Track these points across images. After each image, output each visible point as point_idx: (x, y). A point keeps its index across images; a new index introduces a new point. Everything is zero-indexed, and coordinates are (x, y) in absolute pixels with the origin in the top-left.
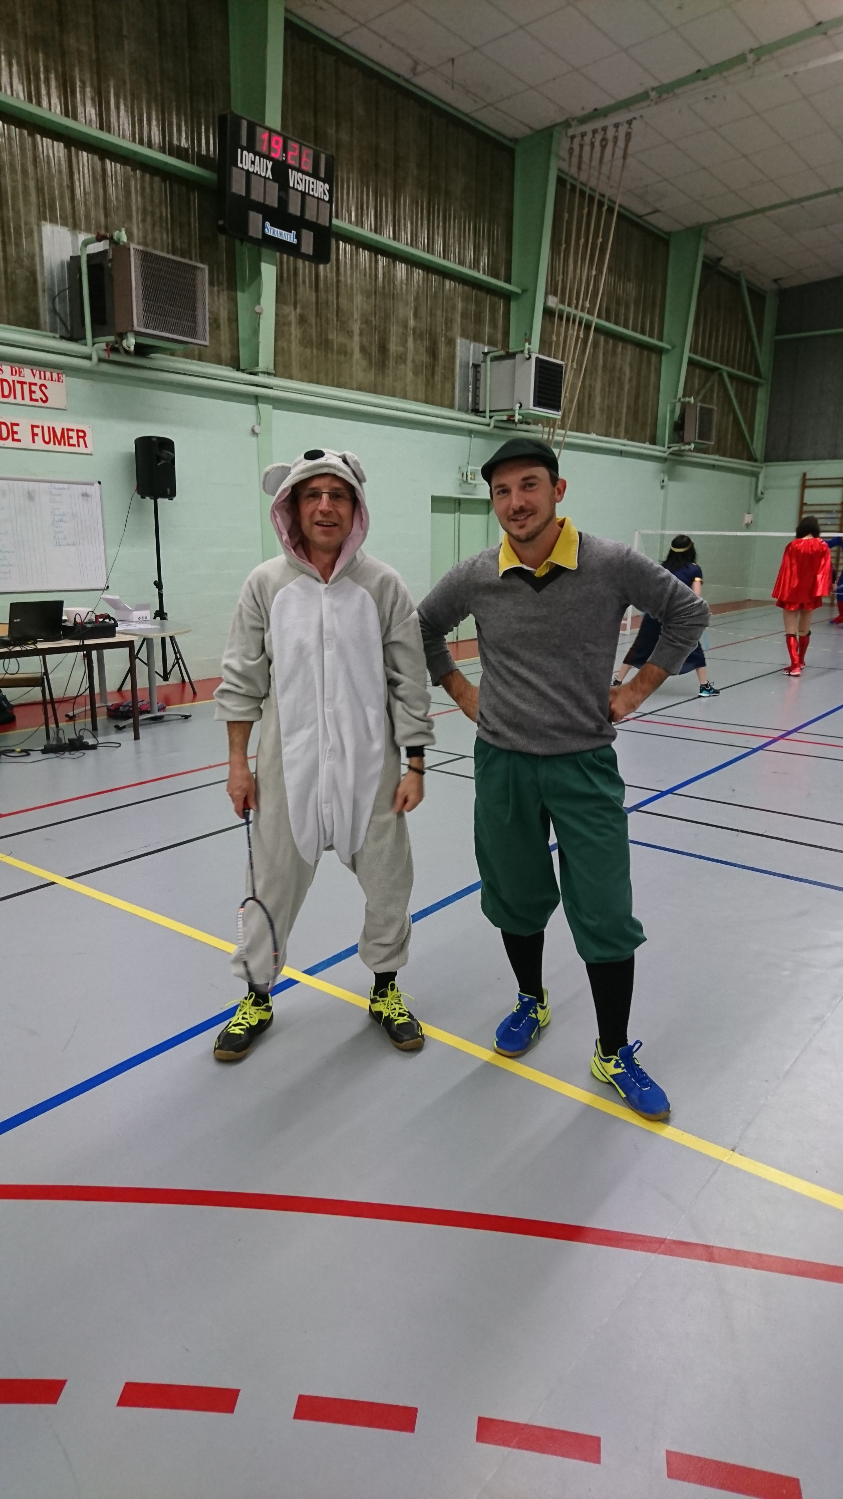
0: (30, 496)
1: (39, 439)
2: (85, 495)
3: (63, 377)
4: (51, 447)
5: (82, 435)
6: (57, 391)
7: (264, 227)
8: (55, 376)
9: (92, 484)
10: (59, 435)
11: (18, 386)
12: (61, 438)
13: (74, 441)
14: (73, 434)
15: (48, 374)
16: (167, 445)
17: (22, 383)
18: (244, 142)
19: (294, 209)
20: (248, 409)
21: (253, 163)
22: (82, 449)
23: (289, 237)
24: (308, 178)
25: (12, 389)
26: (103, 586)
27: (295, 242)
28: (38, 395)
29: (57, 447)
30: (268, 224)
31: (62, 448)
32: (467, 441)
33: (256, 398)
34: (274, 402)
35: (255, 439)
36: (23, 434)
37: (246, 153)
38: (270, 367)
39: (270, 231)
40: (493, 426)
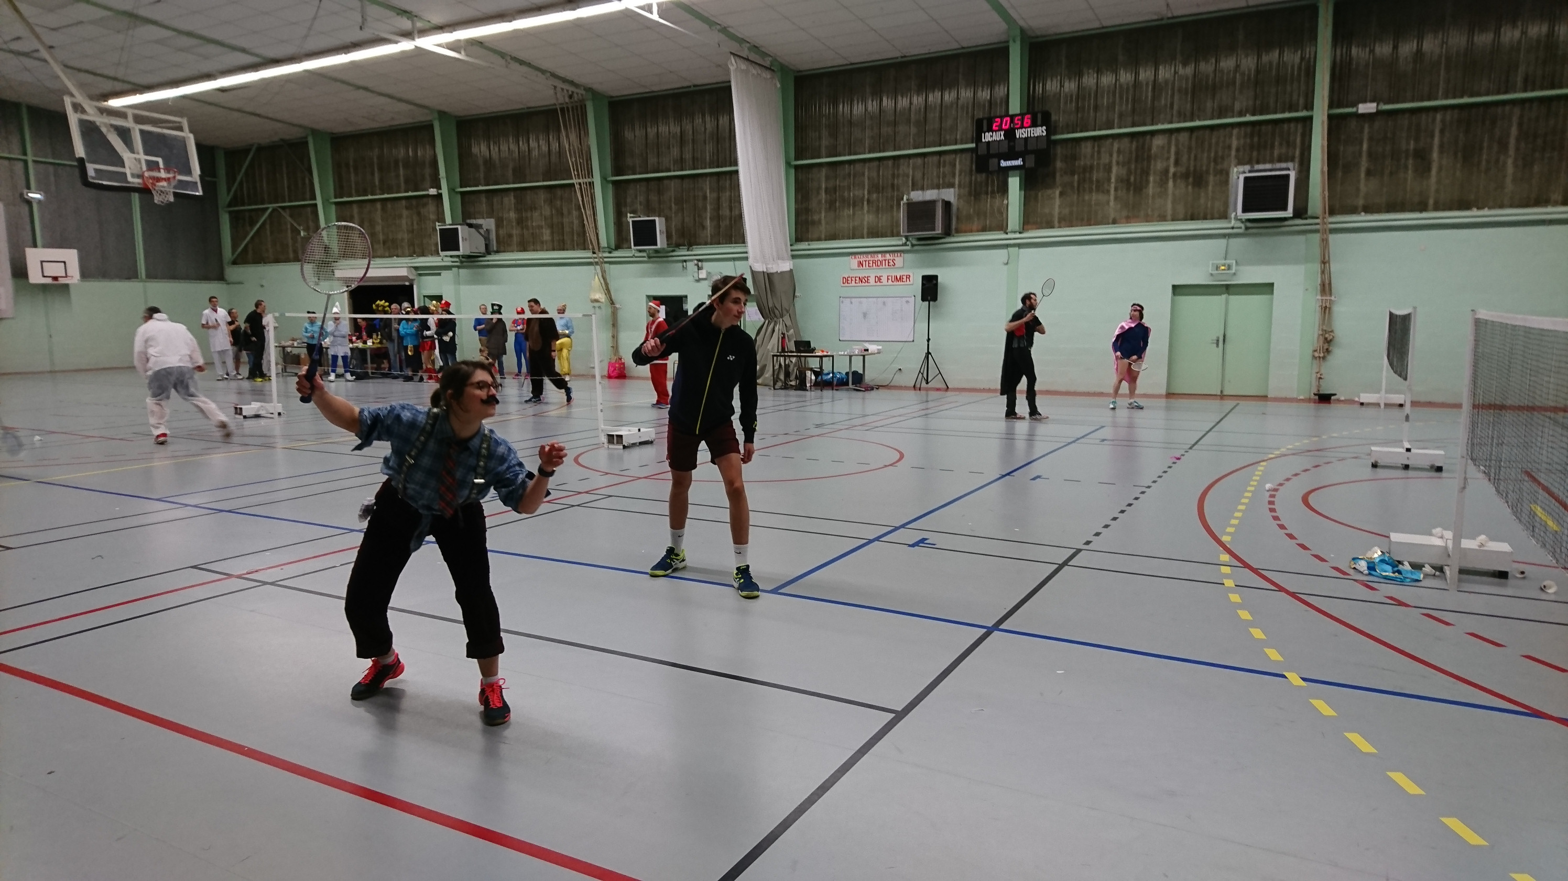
0: (884, 303)
1: (890, 281)
2: (907, 302)
3: (902, 255)
4: (895, 283)
5: (908, 277)
6: (899, 260)
7: (999, 163)
8: (899, 254)
9: (911, 297)
10: (898, 278)
11: (884, 262)
12: (900, 279)
13: (905, 280)
14: (905, 277)
15: (896, 255)
16: (935, 278)
17: (885, 260)
18: (985, 128)
19: (1019, 147)
20: (1004, 252)
21: (992, 136)
22: (908, 283)
23: (1019, 162)
24: (1029, 129)
25: (881, 263)
26: (912, 340)
27: (1022, 163)
28: (892, 263)
29: (897, 283)
30: (1002, 161)
31: (899, 283)
32: (1222, 242)
33: (1007, 246)
34: (1020, 246)
35: (1006, 267)
36: (884, 279)
37: (987, 134)
38: (1017, 228)
39: (1004, 164)
40: (1247, 228)
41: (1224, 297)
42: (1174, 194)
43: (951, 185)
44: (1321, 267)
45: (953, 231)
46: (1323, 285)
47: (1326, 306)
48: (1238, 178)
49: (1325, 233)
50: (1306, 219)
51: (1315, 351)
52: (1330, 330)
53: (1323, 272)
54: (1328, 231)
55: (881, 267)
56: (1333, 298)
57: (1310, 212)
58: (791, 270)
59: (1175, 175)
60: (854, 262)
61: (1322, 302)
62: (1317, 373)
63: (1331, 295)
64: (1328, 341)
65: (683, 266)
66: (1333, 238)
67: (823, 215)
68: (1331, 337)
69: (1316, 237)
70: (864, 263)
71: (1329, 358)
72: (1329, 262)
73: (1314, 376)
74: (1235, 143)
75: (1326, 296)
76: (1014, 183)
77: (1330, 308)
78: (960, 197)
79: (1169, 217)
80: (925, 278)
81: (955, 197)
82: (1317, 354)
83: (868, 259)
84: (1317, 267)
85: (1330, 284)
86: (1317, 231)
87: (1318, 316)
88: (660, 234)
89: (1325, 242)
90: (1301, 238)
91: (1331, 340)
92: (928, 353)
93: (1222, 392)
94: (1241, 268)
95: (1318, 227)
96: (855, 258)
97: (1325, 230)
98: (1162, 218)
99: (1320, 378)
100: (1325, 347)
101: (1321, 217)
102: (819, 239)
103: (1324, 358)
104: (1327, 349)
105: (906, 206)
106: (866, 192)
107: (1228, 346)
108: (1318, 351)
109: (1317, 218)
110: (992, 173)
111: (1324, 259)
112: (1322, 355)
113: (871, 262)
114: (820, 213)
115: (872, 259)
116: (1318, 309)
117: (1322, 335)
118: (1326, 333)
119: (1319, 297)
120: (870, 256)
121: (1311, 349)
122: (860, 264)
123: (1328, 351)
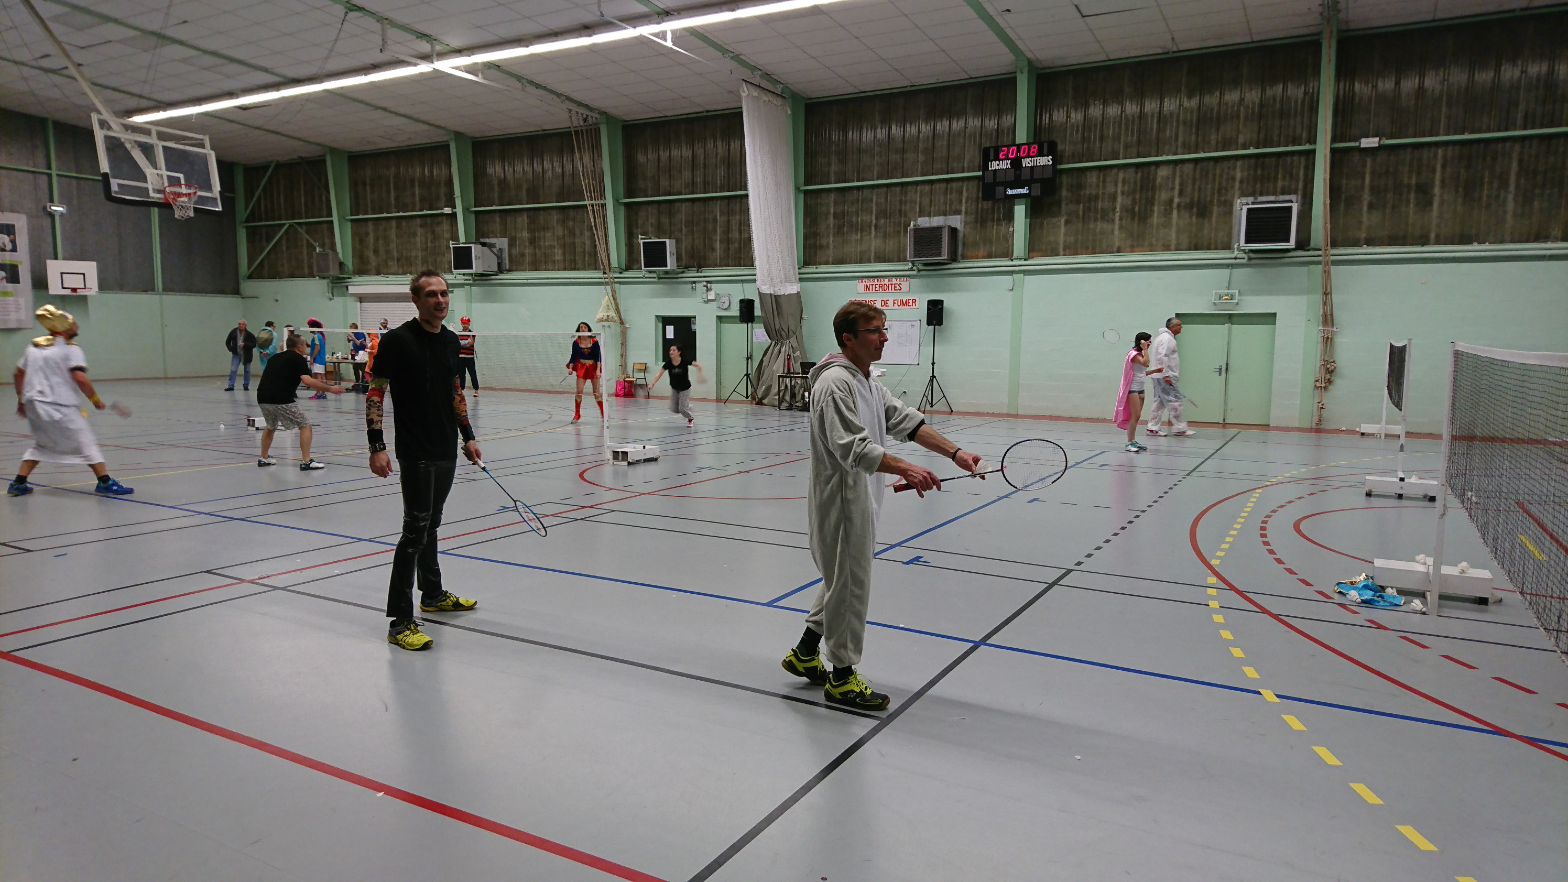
1: (896, 305)
2: (913, 326)
3: (909, 280)
4: (901, 307)
5: (914, 301)
6: (905, 285)
7: (1005, 191)
8: (905, 279)
9: (916, 321)
10: (904, 302)
11: (890, 286)
12: (906, 303)
13: (910, 304)
14: (911, 301)
15: (902, 279)
16: (940, 302)
17: (892, 284)
18: (992, 158)
20: (1008, 278)
21: (998, 165)
22: (914, 307)
23: (1025, 191)
24: (1035, 159)
25: (888, 287)
26: (917, 363)
27: (1028, 192)
28: (898, 288)
29: (903, 307)
30: (1008, 189)
31: (905, 307)
32: (1226, 272)
33: (1012, 273)
34: (1025, 273)
35: (1011, 292)
36: (890, 303)
37: (994, 162)
38: (1022, 255)
39: (1010, 192)
40: (1250, 259)
41: (1227, 326)
42: (1177, 224)
43: (958, 212)
44: (1323, 299)
45: (959, 257)
46: (1325, 316)
47: (1328, 337)
48: (1241, 209)
49: (1327, 265)
50: (1309, 250)
51: (1317, 381)
52: (1332, 361)
53: (1325, 304)
54: (1330, 263)
55: (887, 291)
56: (1335, 329)
57: (1312, 244)
58: (799, 293)
59: (1179, 205)
60: (861, 286)
61: (1324, 333)
62: (1319, 403)
63: (1333, 326)
64: (1330, 372)
65: (692, 287)
66: (1334, 270)
67: (831, 239)
68: (1333, 367)
69: (1320, 267)
70: (871, 286)
71: (1331, 387)
72: (1331, 293)
73: (1316, 405)
74: (1238, 175)
75: (1328, 327)
76: (1020, 211)
77: (1331, 339)
78: (966, 223)
79: (1173, 247)
80: (930, 302)
81: (961, 223)
82: (1318, 385)
83: (874, 283)
84: (1319, 298)
85: (1332, 315)
86: (1319, 263)
87: (1320, 346)
88: (671, 256)
89: (1327, 274)
90: (1305, 269)
91: (1333, 371)
92: (933, 377)
93: (1224, 420)
94: (1242, 298)
95: (1320, 258)
96: (862, 282)
97: (1327, 262)
98: (1166, 248)
99: (1322, 408)
100: (1327, 378)
101: (1323, 249)
102: (827, 263)
103: (1325, 388)
104: (1329, 379)
105: (912, 231)
106: (874, 218)
107: (1231, 375)
108: (1320, 381)
109: (1320, 250)
110: (998, 200)
111: (1326, 291)
112: (1323, 385)
113: (877, 286)
114: (828, 237)
115: (879, 283)
116: (1321, 340)
117: (1323, 365)
118: (1328, 364)
119: (1321, 328)
120: (876, 280)
121: (1313, 380)
122: (867, 288)
123: (1330, 381)
